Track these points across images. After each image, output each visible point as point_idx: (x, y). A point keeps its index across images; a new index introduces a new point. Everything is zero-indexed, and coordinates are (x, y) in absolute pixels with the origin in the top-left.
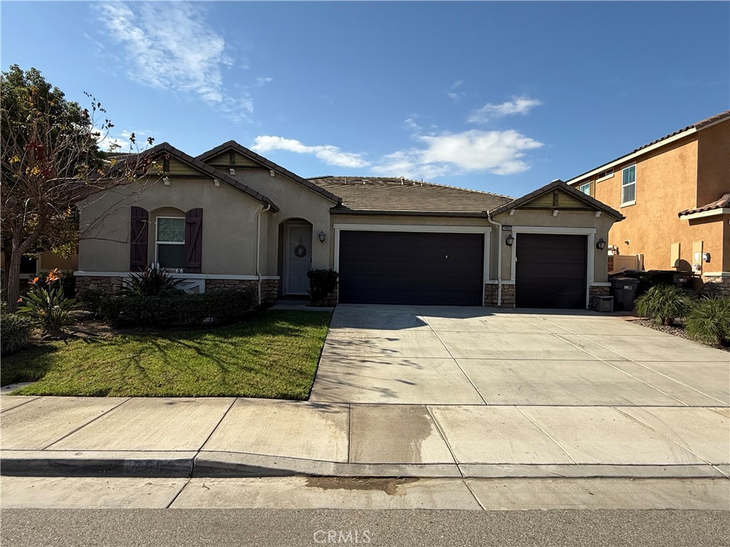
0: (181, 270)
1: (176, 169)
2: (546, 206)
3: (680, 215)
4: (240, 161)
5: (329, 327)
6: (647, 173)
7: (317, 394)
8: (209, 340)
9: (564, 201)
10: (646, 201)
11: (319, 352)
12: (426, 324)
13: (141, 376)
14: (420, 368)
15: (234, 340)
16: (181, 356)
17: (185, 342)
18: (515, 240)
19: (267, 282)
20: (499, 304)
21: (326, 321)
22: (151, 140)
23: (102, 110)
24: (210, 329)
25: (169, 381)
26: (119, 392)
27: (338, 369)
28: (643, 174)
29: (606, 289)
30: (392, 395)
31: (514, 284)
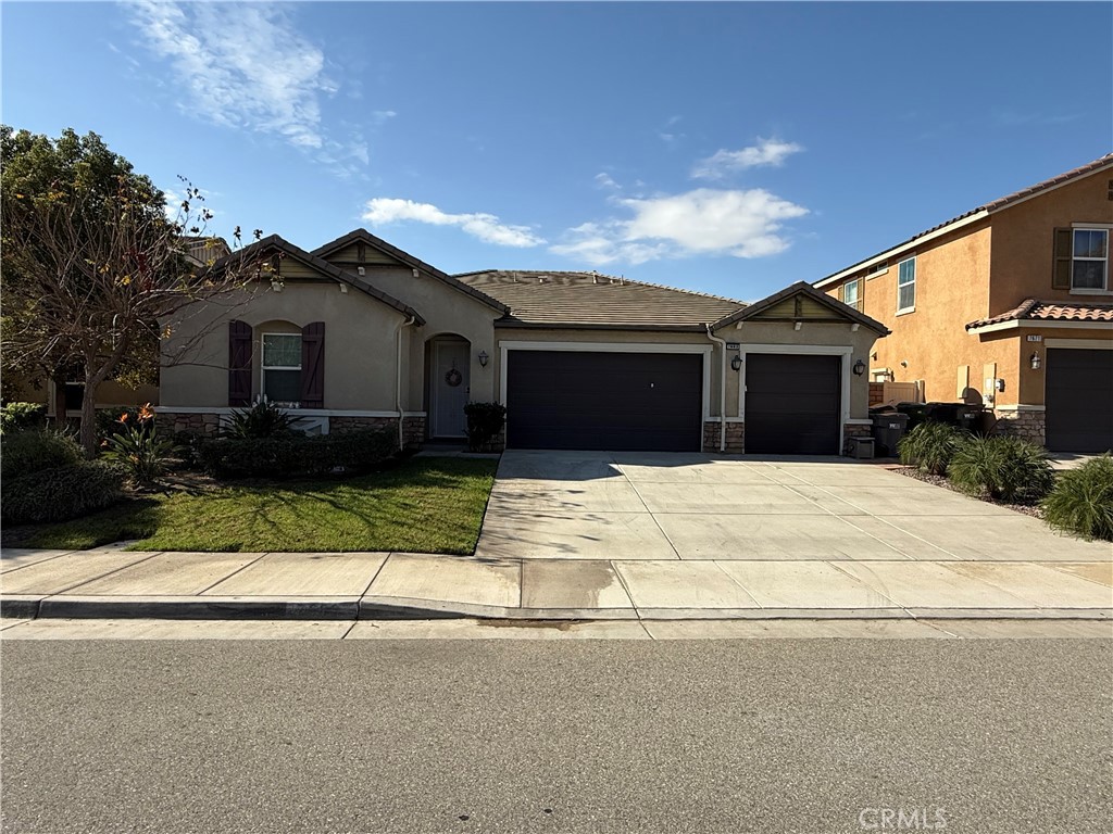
0: (297, 405)
1: (289, 269)
2: (785, 316)
3: (968, 327)
4: (372, 257)
5: (494, 477)
6: (930, 268)
7: (483, 550)
8: (345, 493)
9: (809, 310)
10: (928, 308)
11: (484, 506)
12: (621, 474)
13: (273, 531)
14: (607, 523)
15: (376, 492)
16: (314, 509)
17: (314, 494)
18: (744, 363)
19: (409, 420)
20: (723, 449)
21: (492, 470)
22: (258, 233)
23: (199, 197)
24: (342, 479)
25: (308, 536)
26: (252, 548)
27: (507, 525)
28: (924, 270)
29: (865, 428)
30: (572, 550)
31: (743, 421)
